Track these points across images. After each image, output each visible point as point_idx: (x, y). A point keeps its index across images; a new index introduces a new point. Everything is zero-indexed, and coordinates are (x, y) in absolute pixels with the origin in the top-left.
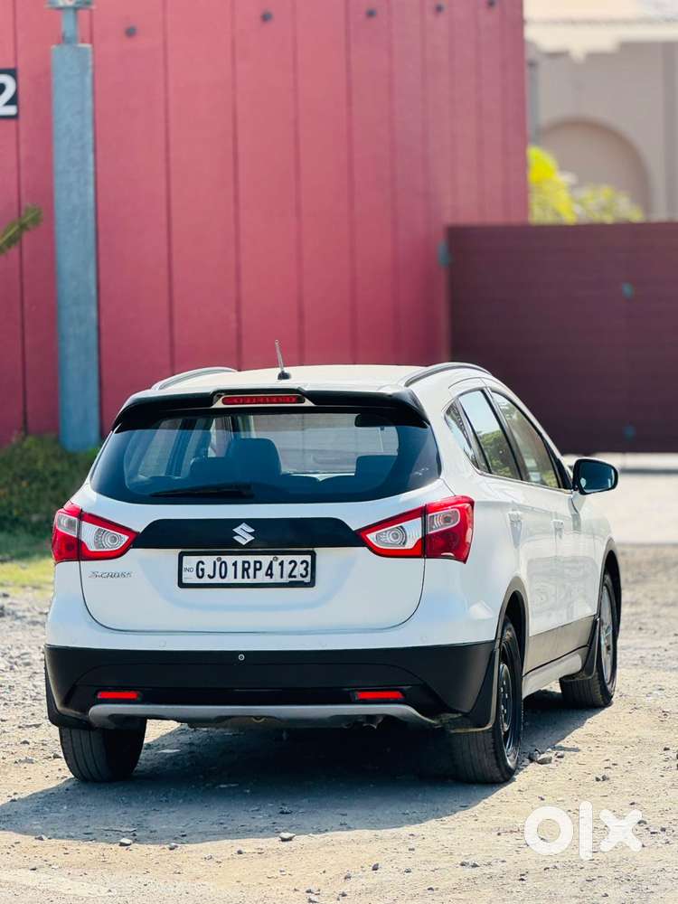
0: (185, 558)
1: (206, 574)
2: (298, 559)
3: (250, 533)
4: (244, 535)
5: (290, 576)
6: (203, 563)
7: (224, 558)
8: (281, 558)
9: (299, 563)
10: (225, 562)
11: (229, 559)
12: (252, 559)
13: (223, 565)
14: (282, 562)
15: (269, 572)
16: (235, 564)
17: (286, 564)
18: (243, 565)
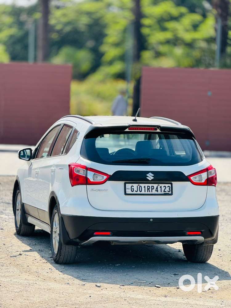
0: (127, 185)
1: (134, 190)
2: (167, 185)
3: (152, 176)
4: (150, 177)
5: (164, 191)
6: (133, 186)
7: (140, 185)
8: (160, 185)
9: (167, 187)
10: (141, 186)
11: (143, 185)
12: (150, 185)
13: (140, 187)
14: (161, 186)
15: (157, 190)
16: (145, 187)
17: (162, 187)
18: (148, 187)
